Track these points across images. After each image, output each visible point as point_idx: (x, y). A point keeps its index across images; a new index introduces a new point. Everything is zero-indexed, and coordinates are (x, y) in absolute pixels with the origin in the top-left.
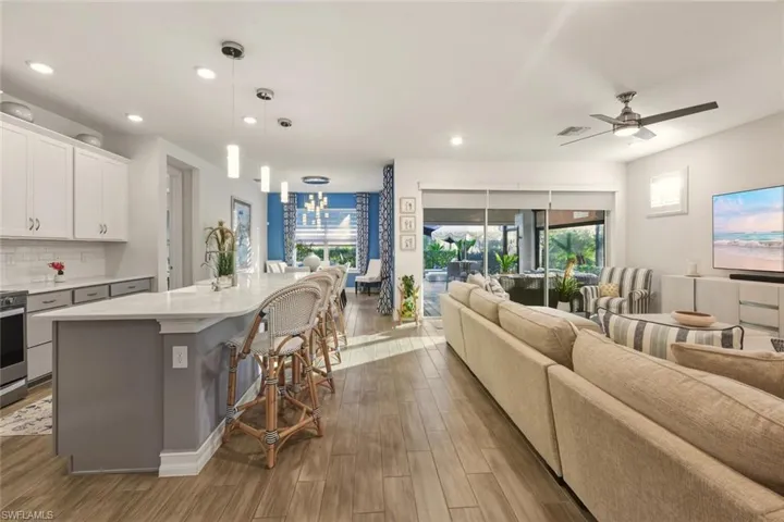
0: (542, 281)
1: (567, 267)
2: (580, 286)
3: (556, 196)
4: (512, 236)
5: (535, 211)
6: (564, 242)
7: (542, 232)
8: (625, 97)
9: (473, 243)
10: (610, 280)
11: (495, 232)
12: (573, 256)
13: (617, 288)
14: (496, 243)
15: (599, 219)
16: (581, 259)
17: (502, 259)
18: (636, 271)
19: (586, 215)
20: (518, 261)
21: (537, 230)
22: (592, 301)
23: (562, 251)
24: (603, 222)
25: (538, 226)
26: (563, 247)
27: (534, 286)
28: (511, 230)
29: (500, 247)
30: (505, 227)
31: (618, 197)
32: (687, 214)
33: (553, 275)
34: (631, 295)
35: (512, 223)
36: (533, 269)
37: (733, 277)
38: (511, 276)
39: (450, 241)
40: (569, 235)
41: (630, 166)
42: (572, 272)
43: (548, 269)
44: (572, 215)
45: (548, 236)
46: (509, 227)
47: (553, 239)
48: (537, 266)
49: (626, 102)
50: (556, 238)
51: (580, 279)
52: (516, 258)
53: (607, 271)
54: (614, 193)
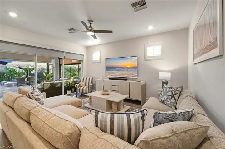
0: (61, 84)
1: (70, 77)
2: (75, 84)
3: (66, 54)
4: (51, 67)
5: (60, 58)
6: (69, 70)
7: (62, 66)
8: (90, 21)
9: (33, 69)
10: (83, 82)
11: (44, 65)
12: (72, 74)
13: (85, 84)
14: (44, 69)
15: (80, 62)
16: (74, 75)
17: (46, 75)
18: (89, 78)
19: (76, 61)
20: (53, 76)
21: (60, 65)
22: (78, 89)
23: (68, 72)
24: (81, 64)
25: (60, 64)
26: (69, 71)
27: (59, 86)
28: (51, 65)
29: (46, 71)
30: (48, 64)
31: (85, 57)
32: (100, 63)
33: (65, 81)
34: (89, 86)
35: (51, 62)
36: (58, 79)
37: (110, 79)
38: (49, 83)
39: (20, 68)
40: (71, 67)
41: (88, 48)
42: (72, 79)
43: (64, 79)
44: (72, 61)
45: (64, 67)
46: (49, 64)
47: (66, 69)
48: (60, 77)
49: (91, 23)
50: (66, 68)
51: (74, 82)
52: (52, 75)
53: (82, 78)
54: (84, 55)
